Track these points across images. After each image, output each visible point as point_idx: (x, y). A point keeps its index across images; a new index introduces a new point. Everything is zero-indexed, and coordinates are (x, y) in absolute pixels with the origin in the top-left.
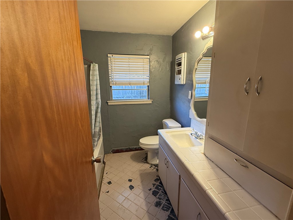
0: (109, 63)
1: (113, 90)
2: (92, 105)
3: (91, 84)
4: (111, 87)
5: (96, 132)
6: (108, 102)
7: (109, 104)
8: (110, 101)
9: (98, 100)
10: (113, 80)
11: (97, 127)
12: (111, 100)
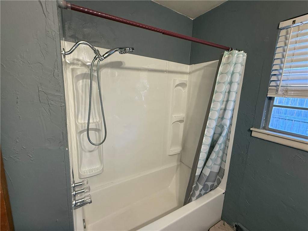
0: (280, 44)
1: (274, 108)
2: (208, 128)
3: (215, 90)
4: (271, 99)
5: (204, 175)
6: (252, 131)
7: (254, 134)
8: (259, 128)
9: (224, 120)
10: (278, 82)
11: (208, 167)
12: (264, 128)
